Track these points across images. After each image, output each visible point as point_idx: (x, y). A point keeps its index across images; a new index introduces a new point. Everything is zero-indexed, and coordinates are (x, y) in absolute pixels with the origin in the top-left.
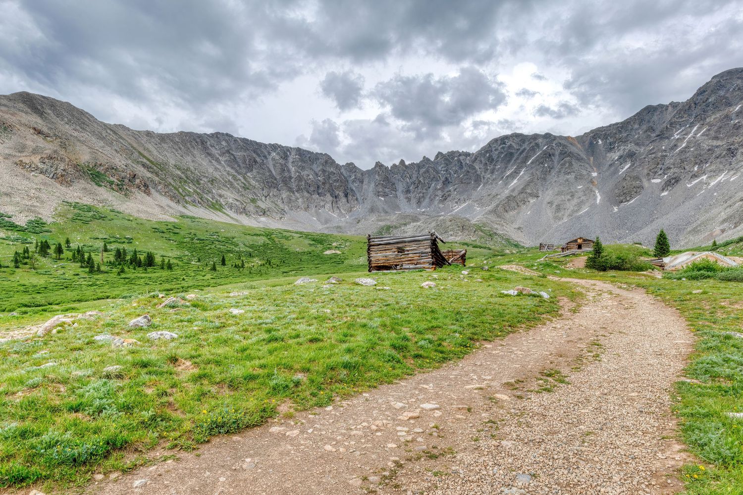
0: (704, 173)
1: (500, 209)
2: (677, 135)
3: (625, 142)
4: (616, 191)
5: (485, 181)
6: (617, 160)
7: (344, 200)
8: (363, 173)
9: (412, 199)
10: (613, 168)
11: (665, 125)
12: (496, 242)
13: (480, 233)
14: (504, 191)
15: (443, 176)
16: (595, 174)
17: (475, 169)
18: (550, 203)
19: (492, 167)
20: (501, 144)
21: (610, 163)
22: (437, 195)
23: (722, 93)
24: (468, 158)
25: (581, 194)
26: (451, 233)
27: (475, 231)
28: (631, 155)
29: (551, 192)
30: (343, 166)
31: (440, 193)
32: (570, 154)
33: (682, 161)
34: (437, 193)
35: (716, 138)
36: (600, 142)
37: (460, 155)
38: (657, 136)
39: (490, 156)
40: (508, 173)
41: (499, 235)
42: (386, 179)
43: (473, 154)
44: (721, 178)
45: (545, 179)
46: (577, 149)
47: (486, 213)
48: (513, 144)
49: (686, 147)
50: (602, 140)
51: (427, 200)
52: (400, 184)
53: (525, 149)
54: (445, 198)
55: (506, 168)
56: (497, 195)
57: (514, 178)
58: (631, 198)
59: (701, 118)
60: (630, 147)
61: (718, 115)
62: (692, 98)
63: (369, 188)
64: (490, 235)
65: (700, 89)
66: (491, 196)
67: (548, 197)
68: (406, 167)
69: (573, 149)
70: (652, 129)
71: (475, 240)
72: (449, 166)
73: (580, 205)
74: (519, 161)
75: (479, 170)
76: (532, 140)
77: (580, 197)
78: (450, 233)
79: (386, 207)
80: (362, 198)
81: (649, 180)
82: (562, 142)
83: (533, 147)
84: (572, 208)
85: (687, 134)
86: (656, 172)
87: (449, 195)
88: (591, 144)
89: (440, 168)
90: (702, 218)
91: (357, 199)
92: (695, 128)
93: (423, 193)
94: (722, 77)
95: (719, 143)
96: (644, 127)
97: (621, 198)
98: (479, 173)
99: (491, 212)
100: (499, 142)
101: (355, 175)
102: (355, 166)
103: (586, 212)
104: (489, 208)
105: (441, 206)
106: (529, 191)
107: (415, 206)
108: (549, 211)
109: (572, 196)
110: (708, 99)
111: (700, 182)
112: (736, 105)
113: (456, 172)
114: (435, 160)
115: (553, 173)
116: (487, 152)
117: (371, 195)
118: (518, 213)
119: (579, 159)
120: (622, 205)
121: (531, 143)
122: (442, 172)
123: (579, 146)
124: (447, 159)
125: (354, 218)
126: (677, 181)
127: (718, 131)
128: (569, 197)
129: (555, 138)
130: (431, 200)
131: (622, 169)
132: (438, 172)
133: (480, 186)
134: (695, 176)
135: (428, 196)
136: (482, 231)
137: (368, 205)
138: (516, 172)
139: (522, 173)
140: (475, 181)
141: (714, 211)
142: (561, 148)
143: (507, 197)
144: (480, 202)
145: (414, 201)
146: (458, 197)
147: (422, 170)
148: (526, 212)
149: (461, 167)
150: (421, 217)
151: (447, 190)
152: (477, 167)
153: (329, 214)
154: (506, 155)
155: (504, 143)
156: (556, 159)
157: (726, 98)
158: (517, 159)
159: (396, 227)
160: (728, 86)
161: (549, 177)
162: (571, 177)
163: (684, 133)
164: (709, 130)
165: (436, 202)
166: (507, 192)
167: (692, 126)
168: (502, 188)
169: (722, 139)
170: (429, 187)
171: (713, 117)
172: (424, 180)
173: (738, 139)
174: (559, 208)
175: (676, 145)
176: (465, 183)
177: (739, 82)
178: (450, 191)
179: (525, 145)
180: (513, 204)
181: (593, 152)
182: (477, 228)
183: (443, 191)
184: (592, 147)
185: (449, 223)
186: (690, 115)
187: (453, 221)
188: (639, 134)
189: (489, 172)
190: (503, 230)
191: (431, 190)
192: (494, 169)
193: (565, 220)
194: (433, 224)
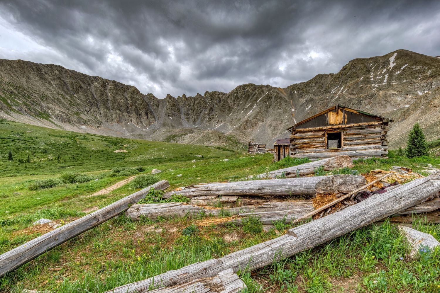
1: (242, 127)
2: (334, 91)
3: (308, 93)
5: (234, 110)
6: (305, 103)
7: (145, 117)
8: (159, 101)
9: (190, 119)
10: (302, 107)
11: (327, 85)
12: (239, 147)
13: (230, 142)
14: (244, 117)
15: (209, 106)
16: (293, 110)
17: (228, 103)
18: (270, 125)
19: (238, 102)
20: (243, 89)
21: (301, 104)
22: (206, 118)
23: (354, 70)
24: (224, 96)
25: (286, 121)
27: (227, 141)
28: (311, 100)
29: (270, 119)
30: (145, 95)
31: (207, 116)
32: (280, 98)
34: (205, 116)
35: (352, 94)
36: (296, 92)
37: (219, 94)
38: (324, 91)
39: (237, 96)
40: (247, 106)
41: (241, 144)
42: (174, 105)
43: (227, 94)
45: (267, 111)
46: (284, 95)
47: (234, 130)
48: (250, 90)
49: (338, 98)
50: (297, 91)
51: (199, 120)
52: (183, 109)
53: (256, 93)
54: (210, 120)
55: (245, 103)
56: (240, 119)
57: (250, 110)
59: (345, 83)
60: (311, 96)
61: (353, 82)
62: (340, 72)
63: (163, 110)
65: (344, 67)
66: (237, 120)
67: (269, 122)
68: (187, 99)
69: (282, 95)
70: (321, 87)
71: (227, 146)
72: (213, 100)
73: (286, 127)
74: (252, 100)
75: (230, 103)
76: (260, 88)
77: (286, 123)
78: (212, 141)
79: (173, 123)
80: (158, 116)
82: (276, 90)
83: (260, 92)
84: (282, 129)
85: (338, 91)
87: (213, 118)
88: (291, 93)
89: (207, 101)
91: (154, 117)
92: (342, 88)
93: (197, 116)
94: (354, 62)
95: (354, 97)
96: (318, 85)
98: (230, 105)
99: (237, 129)
100: (242, 88)
101: (153, 102)
102: (153, 96)
104: (236, 127)
105: (208, 124)
106: (258, 118)
107: (192, 123)
108: (269, 130)
109: (282, 122)
110: (347, 73)
112: (361, 77)
113: (217, 104)
114: (204, 96)
115: (272, 108)
116: (235, 93)
117: (163, 115)
118: (253, 130)
119: (285, 101)
121: (259, 90)
122: (209, 104)
123: (284, 93)
124: (211, 96)
125: (151, 129)
127: (353, 90)
128: (280, 122)
129: (272, 88)
130: (202, 120)
131: (307, 108)
132: (206, 103)
133: (230, 113)
135: (200, 118)
136: (231, 140)
137: (161, 122)
138: (251, 106)
139: (254, 107)
140: (228, 110)
142: (275, 94)
143: (246, 121)
144: (231, 122)
145: (191, 120)
146: (218, 119)
147: (197, 102)
148: (257, 130)
149: (220, 101)
150: (195, 131)
151: (211, 115)
152: (229, 102)
153: (134, 126)
154: (245, 96)
155: (245, 89)
156: (273, 100)
157: (356, 73)
158: (252, 98)
159: (178, 136)
160: (357, 67)
161: (269, 110)
162: (281, 111)
163: (337, 90)
164: (348, 89)
165: (205, 122)
166: (246, 117)
167: (341, 86)
168: (243, 115)
169: (355, 95)
170: (201, 113)
171: (350, 83)
172: (198, 108)
173: (363, 95)
174: (274, 129)
175: (333, 97)
176: (222, 111)
177: (362, 65)
178: (213, 115)
179: (256, 91)
180: (249, 125)
181: (292, 97)
182: (228, 139)
183: (209, 115)
184: (291, 95)
185: (211, 135)
186: (339, 81)
187: (213, 134)
188: (315, 89)
189: (236, 105)
190: (244, 140)
191: (202, 114)
192: (239, 104)
193: (278, 135)
194: (202, 135)
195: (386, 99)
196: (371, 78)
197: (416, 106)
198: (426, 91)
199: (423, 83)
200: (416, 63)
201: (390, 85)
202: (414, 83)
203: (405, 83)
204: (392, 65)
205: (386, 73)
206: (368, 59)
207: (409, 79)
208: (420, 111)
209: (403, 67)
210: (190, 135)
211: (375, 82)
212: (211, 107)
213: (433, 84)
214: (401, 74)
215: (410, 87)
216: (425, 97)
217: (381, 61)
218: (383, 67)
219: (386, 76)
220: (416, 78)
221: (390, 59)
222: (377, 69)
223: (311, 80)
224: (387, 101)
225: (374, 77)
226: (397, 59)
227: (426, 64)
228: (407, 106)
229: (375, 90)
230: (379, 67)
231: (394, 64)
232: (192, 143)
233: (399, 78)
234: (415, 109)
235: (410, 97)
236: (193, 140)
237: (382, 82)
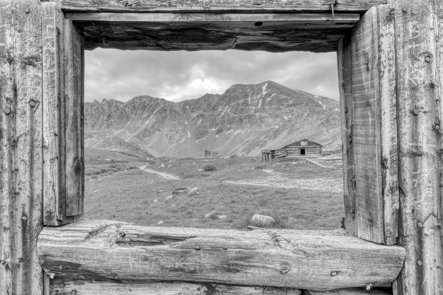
0: (232, 128)
1: (141, 135)
2: (220, 109)
3: (199, 109)
4: (197, 132)
5: (132, 119)
6: (196, 117)
9: (88, 124)
10: (194, 121)
11: (214, 104)
12: (140, 153)
13: (131, 148)
14: (142, 126)
15: (107, 113)
16: (186, 123)
17: (126, 111)
18: (167, 135)
19: (135, 112)
20: (139, 100)
21: (193, 118)
22: (104, 124)
23: (235, 93)
24: (122, 105)
25: (181, 132)
26: (114, 146)
27: (128, 147)
28: (202, 116)
29: (166, 129)
31: (105, 122)
32: (175, 111)
33: (223, 121)
34: (104, 122)
35: (235, 113)
36: (188, 107)
37: (117, 102)
38: (212, 108)
39: (134, 106)
40: (144, 116)
41: (141, 150)
43: (124, 103)
44: (238, 131)
45: (163, 122)
46: (178, 109)
47: (133, 137)
48: (146, 101)
49: (224, 115)
50: (189, 106)
51: (98, 126)
53: (152, 105)
54: (108, 126)
55: (143, 113)
56: (139, 127)
57: (147, 119)
58: (204, 136)
59: (229, 103)
60: (201, 111)
61: (235, 103)
62: (224, 94)
64: (136, 149)
65: (227, 90)
67: (165, 132)
69: (176, 108)
70: (209, 105)
71: (128, 152)
72: (111, 108)
73: (181, 137)
74: (149, 111)
75: (128, 112)
76: (155, 101)
77: (181, 134)
81: (210, 129)
82: (170, 104)
83: (156, 104)
84: (177, 139)
85: (223, 109)
86: (213, 125)
87: (111, 125)
88: (184, 107)
89: (105, 108)
90: (234, 149)
92: (227, 107)
93: (95, 121)
94: (235, 86)
95: (236, 116)
96: (206, 103)
97: (199, 136)
98: (128, 114)
99: (136, 136)
100: (138, 99)
103: (184, 141)
104: (135, 134)
105: (107, 130)
106: (155, 127)
107: (90, 128)
108: (166, 139)
109: (177, 132)
110: (230, 95)
111: (231, 132)
112: (241, 100)
113: (115, 112)
114: (102, 103)
115: (167, 119)
116: (132, 103)
118: (151, 139)
119: (179, 114)
120: (200, 139)
122: (107, 110)
123: (178, 107)
124: (109, 104)
126: (222, 131)
127: (235, 110)
128: (175, 133)
129: (167, 101)
130: (101, 126)
131: (199, 122)
132: (104, 110)
133: (129, 121)
134: (228, 129)
135: (99, 123)
136: (131, 146)
138: (148, 116)
139: (151, 117)
140: (126, 118)
141: (238, 146)
142: (170, 107)
143: (145, 129)
144: (129, 129)
146: (116, 126)
147: (94, 108)
148: (155, 138)
149: (118, 109)
150: (94, 135)
151: (109, 121)
154: (142, 106)
155: (141, 100)
156: (168, 112)
157: (237, 96)
158: (148, 109)
160: (238, 91)
161: (165, 121)
162: (176, 122)
163: (222, 109)
164: (232, 109)
165: (104, 128)
166: (144, 127)
167: (225, 106)
168: (141, 124)
169: (237, 114)
170: (99, 118)
171: (233, 103)
172: (96, 114)
173: (243, 115)
174: (171, 138)
175: (220, 114)
176: (120, 118)
177: (241, 90)
178: (112, 122)
179: (152, 103)
180: (148, 133)
181: (185, 111)
182: (129, 145)
183: (107, 122)
184: (184, 109)
185: (112, 140)
186: (224, 101)
187: (114, 140)
188: (204, 106)
189: (133, 114)
190: (143, 147)
191: (100, 120)
192: (137, 113)
193: (174, 144)
194: (102, 140)
195: (261, 119)
196: (249, 102)
197: (284, 127)
198: (290, 116)
199: (287, 110)
200: (281, 93)
201: (264, 109)
202: (281, 109)
203: (274, 108)
204: (264, 93)
205: (260, 98)
206: (246, 86)
207: (277, 105)
208: (287, 131)
209: (273, 95)
210: (90, 139)
211: (252, 105)
212: (109, 114)
213: (294, 111)
214: (271, 101)
215: (278, 112)
216: (289, 121)
217: (256, 88)
218: (258, 94)
219: (261, 101)
220: (282, 105)
221: (263, 87)
222: (253, 94)
223: (200, 98)
224: (262, 122)
225: (251, 101)
226: (268, 88)
227: (288, 95)
228: (277, 127)
229: (252, 111)
230: (254, 93)
231: (266, 92)
232: (92, 147)
233: (270, 104)
234: (283, 130)
235: (278, 119)
236: (93, 145)
237: (257, 105)
